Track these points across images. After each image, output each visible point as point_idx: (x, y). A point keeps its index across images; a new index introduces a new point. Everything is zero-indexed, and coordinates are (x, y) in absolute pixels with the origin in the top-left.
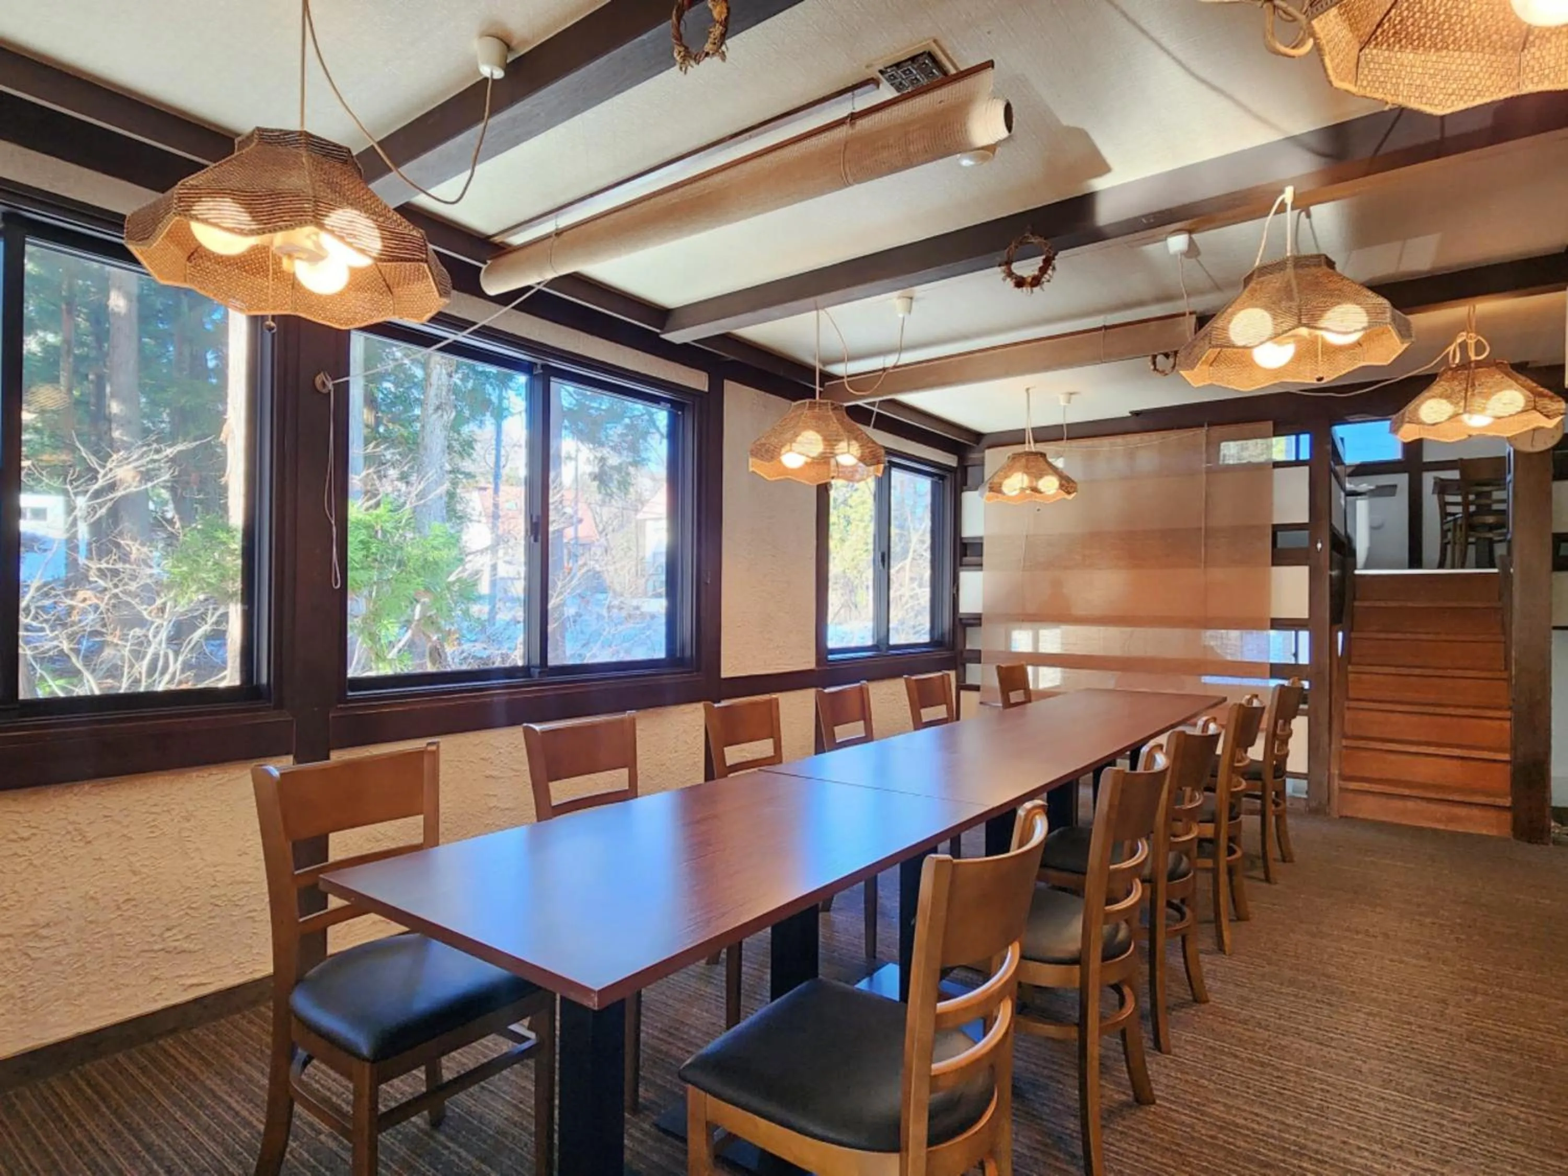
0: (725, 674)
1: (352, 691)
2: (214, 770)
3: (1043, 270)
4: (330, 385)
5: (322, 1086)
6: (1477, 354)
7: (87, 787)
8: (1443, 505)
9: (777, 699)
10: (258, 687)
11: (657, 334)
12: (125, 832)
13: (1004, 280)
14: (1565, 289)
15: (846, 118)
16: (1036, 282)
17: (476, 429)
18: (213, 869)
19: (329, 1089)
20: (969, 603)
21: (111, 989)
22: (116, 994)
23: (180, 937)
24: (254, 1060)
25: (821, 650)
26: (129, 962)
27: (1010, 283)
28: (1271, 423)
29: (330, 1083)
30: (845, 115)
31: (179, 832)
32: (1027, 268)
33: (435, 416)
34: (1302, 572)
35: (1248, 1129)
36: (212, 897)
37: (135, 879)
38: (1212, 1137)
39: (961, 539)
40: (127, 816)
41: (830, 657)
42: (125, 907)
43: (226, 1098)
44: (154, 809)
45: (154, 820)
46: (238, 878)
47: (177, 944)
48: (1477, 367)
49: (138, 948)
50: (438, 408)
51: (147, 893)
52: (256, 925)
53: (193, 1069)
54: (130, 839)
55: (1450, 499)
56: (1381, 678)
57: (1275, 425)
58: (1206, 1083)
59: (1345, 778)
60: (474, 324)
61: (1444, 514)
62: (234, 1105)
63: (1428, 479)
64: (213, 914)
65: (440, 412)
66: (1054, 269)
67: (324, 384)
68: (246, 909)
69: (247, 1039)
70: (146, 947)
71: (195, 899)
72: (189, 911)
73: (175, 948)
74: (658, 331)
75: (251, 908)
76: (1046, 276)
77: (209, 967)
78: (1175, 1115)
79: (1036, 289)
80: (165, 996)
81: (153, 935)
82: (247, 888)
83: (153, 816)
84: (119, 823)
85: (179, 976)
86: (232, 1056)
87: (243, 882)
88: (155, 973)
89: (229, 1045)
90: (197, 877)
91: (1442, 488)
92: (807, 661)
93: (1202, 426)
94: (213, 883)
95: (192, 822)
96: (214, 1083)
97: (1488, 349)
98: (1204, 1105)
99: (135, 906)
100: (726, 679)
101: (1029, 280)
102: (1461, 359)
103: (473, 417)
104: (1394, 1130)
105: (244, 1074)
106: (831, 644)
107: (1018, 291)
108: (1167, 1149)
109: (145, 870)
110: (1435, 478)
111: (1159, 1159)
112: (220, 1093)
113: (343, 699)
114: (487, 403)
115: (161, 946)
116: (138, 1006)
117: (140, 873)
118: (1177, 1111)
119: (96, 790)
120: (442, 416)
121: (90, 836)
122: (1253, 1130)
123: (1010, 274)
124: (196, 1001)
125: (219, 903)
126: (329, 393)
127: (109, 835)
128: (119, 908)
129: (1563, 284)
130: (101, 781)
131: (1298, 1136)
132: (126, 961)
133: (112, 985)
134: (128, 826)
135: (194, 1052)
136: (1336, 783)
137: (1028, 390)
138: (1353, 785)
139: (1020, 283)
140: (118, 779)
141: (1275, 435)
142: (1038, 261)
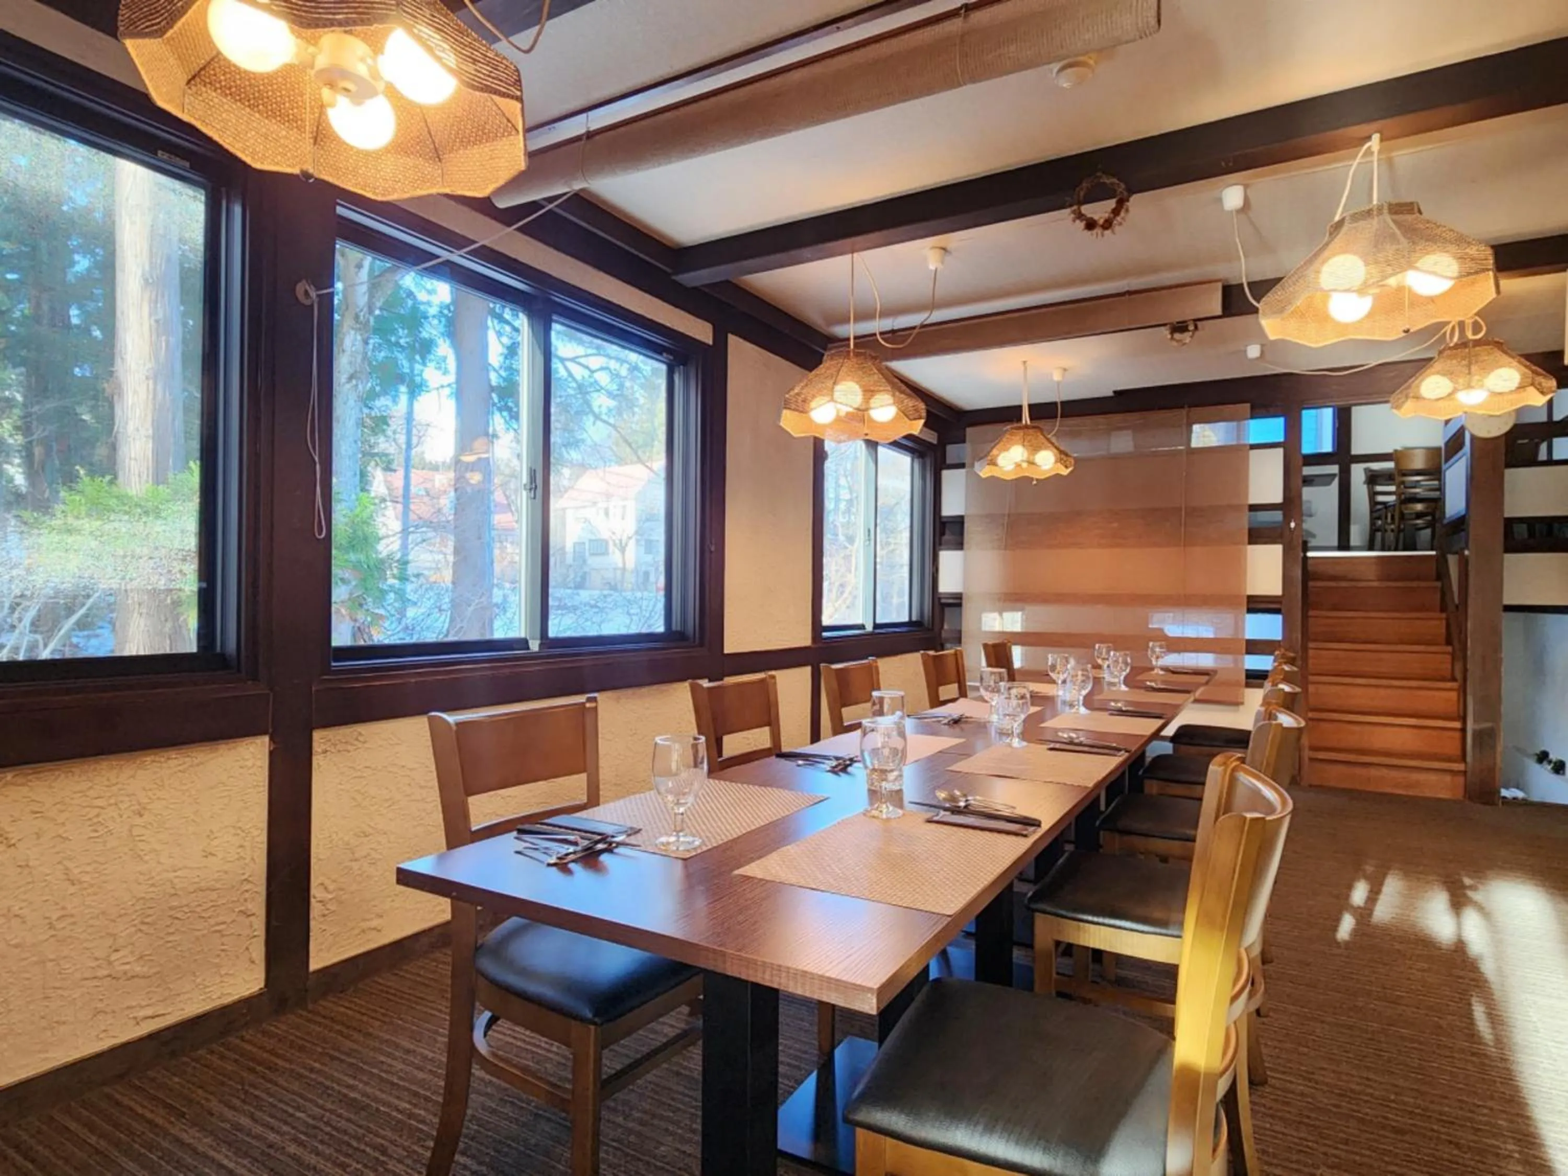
0: (727, 650)
1: (335, 661)
2: (173, 754)
3: (1116, 212)
4: (313, 294)
5: (335, 1128)
6: (1475, 333)
7: (9, 776)
8: (1373, 494)
9: (773, 677)
10: (223, 656)
11: (669, 275)
12: (61, 831)
13: (1074, 221)
14: (1564, 270)
15: (961, 8)
16: (1108, 225)
17: (389, 403)
18: (172, 875)
19: (345, 1132)
20: (948, 584)
21: (45, 1028)
22: (49, 1033)
23: (131, 959)
24: (237, 1103)
25: (817, 626)
26: (66, 993)
27: (1081, 225)
28: (1248, 405)
29: (343, 1124)
30: (959, 5)
31: (130, 831)
32: (1099, 210)
33: (348, 386)
34: (1277, 550)
35: (1367, 1095)
36: (171, 908)
37: (72, 890)
38: (1335, 1106)
39: (940, 517)
40: (62, 811)
41: (825, 634)
42: (59, 925)
43: (212, 1153)
44: (99, 802)
45: (98, 816)
46: (203, 884)
47: (127, 967)
48: (1474, 346)
49: (78, 975)
50: (351, 378)
51: (90, 907)
52: (225, 940)
53: (160, 1121)
54: (67, 839)
55: (1379, 488)
56: (1341, 654)
57: (1252, 408)
58: (1306, 1050)
59: (1313, 748)
60: (474, 242)
61: (1373, 503)
62: (226, 1162)
63: (1358, 472)
64: (171, 930)
65: (354, 382)
66: (1127, 211)
67: (306, 293)
68: (212, 921)
69: (225, 1080)
70: (87, 974)
71: (150, 912)
72: (144, 928)
73: (125, 973)
74: (668, 270)
75: (221, 919)
76: (1119, 218)
77: (167, 993)
78: (1293, 1087)
79: (1107, 232)
80: (111, 1034)
81: (97, 959)
82: (214, 895)
83: (96, 811)
84: (53, 820)
85: (129, 1008)
86: (207, 1100)
87: (208, 889)
88: (100, 1005)
89: (201, 1087)
90: (153, 885)
91: (1373, 479)
92: (802, 638)
93: (1182, 407)
94: (173, 891)
95: (147, 817)
96: (190, 1136)
97: (1484, 329)
98: (1313, 1073)
99: (74, 923)
100: (729, 655)
101: (1101, 222)
102: (1459, 339)
103: (385, 393)
104: (1498, 1085)
105: (228, 1121)
106: (826, 621)
107: (1088, 233)
108: (1300, 1123)
109: (86, 878)
110: (1367, 470)
111: (1295, 1134)
112: (201, 1149)
113: (328, 670)
114: (401, 378)
115: (106, 972)
116: (77, 1048)
117: (81, 882)
118: (1291, 1082)
119: (20, 780)
120: (357, 385)
121: (14, 837)
122: (1371, 1095)
123: (1080, 216)
124: (151, 1036)
125: (179, 915)
126: (312, 306)
127: (38, 836)
128: (51, 926)
129: (1563, 265)
130: (27, 769)
131: (1416, 1098)
132: (60, 992)
133: (44, 1023)
134: (63, 824)
135: (154, 1098)
136: (1307, 754)
137: (1025, 362)
138: (1322, 755)
139: (1091, 225)
140: (49, 765)
141: (1252, 417)
142: (1111, 203)
